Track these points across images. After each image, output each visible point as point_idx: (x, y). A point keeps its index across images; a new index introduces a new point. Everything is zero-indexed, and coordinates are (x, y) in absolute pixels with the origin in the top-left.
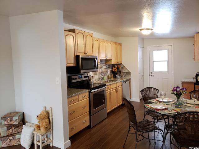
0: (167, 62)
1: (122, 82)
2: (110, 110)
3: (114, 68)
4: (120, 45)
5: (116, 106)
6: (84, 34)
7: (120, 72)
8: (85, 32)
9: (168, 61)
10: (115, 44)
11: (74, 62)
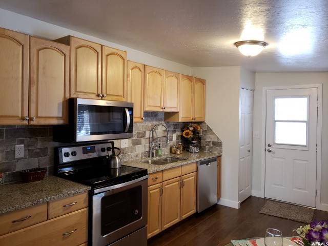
0: (305, 124)
1: (199, 163)
2: (157, 231)
3: (187, 131)
4: (203, 82)
5: (177, 220)
6: (99, 51)
7: (199, 139)
8: (102, 46)
9: (308, 123)
10: (190, 80)
11: (61, 116)
